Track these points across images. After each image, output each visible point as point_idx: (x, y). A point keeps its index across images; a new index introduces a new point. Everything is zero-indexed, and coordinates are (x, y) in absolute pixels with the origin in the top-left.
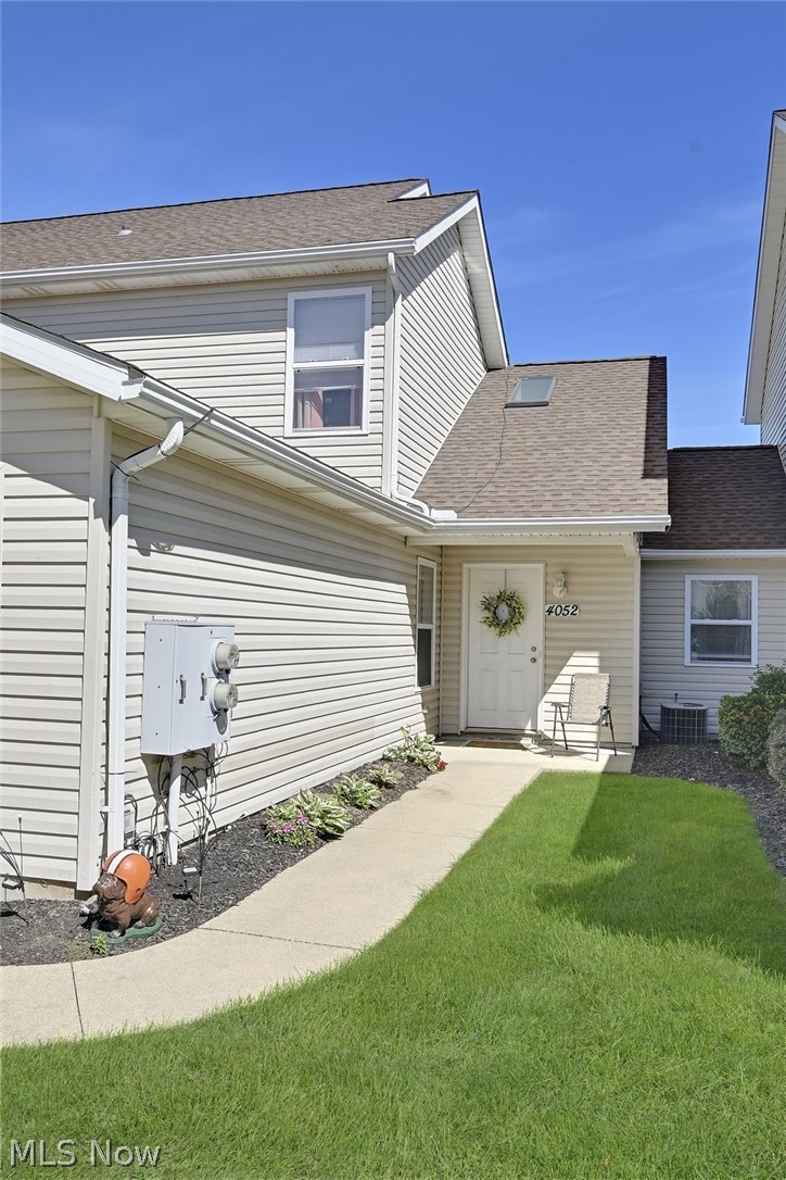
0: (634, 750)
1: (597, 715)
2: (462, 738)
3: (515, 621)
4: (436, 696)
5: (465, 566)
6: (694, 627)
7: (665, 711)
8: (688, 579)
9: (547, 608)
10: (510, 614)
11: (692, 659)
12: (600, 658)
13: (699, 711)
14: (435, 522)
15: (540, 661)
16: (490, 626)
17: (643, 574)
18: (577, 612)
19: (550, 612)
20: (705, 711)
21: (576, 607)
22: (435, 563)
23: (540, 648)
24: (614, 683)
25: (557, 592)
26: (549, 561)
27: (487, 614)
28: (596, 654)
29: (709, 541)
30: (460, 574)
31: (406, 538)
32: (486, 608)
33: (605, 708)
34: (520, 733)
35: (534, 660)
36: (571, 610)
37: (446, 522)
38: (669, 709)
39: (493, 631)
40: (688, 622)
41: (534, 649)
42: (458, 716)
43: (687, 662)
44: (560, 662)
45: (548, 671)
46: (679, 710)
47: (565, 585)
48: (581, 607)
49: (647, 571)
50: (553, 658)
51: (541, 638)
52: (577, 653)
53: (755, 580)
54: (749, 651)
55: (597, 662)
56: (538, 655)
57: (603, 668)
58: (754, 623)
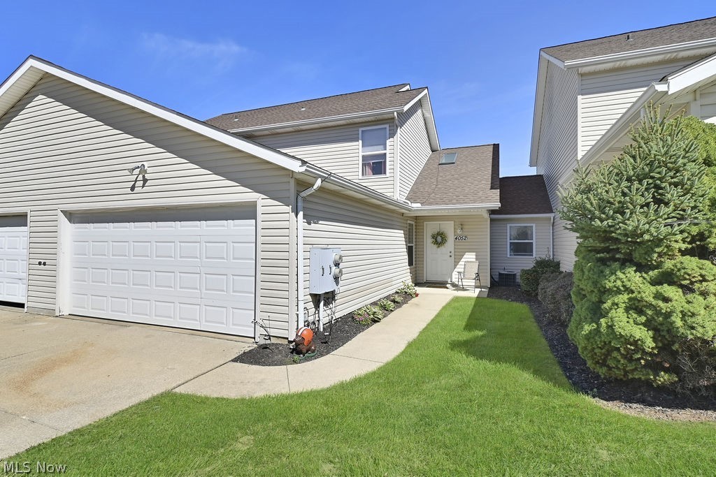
0: (488, 289)
1: (474, 276)
2: (425, 285)
3: (443, 242)
4: (415, 269)
5: (425, 223)
6: (511, 243)
7: (500, 274)
8: (508, 226)
9: (455, 237)
10: (441, 240)
11: (510, 255)
12: (476, 255)
13: (513, 274)
14: (413, 208)
15: (453, 256)
16: (435, 244)
18: (466, 239)
19: (456, 239)
20: (515, 274)
21: (466, 237)
22: (414, 222)
23: (453, 252)
24: (480, 264)
25: (459, 231)
26: (456, 220)
27: (433, 240)
28: (474, 254)
29: (516, 211)
30: (423, 226)
31: (403, 214)
32: (433, 238)
33: (477, 273)
34: (446, 283)
35: (451, 256)
36: (464, 238)
37: (417, 207)
38: (502, 274)
39: (435, 246)
40: (509, 241)
41: (450, 252)
42: (423, 277)
43: (508, 256)
44: (460, 257)
45: (456, 260)
46: (505, 274)
47: (462, 229)
48: (468, 237)
49: (492, 224)
50: (458, 255)
51: (453, 248)
52: (467, 254)
53: (534, 225)
54: (532, 252)
55: (474, 257)
56: (452, 254)
57: (477, 259)
58: (534, 241)
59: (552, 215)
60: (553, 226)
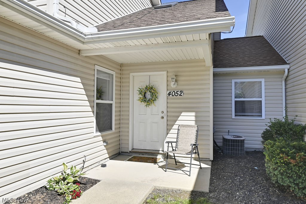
0: (210, 163)
1: (190, 148)
2: (130, 154)
3: (153, 99)
4: (118, 135)
5: (131, 74)
6: (236, 102)
7: (224, 140)
8: (233, 81)
9: (168, 92)
10: (151, 96)
11: (235, 115)
12: (196, 116)
13: (241, 140)
14: (85, 35)
15: (165, 118)
16: (141, 102)
17: (214, 80)
18: (182, 94)
19: (169, 94)
20: (244, 140)
21: (181, 92)
22: (115, 72)
23: (165, 112)
24: (199, 129)
25: (173, 85)
26: (169, 70)
27: (141, 96)
28: (193, 114)
29: (243, 64)
30: (129, 78)
31: (79, 50)
32: (140, 93)
33: (194, 145)
34: (156, 153)
35: (163, 118)
36: (179, 93)
37: (91, 35)
38: (227, 139)
39: (144, 104)
40: (234, 100)
41: (163, 112)
42: (128, 144)
43: (233, 117)
44: (175, 119)
45: (169, 123)
46: (231, 140)
47: (176, 81)
48: (184, 92)
49: (216, 78)
50: (171, 116)
51: (166, 107)
52: (183, 114)
53: (263, 80)
54: (261, 112)
55: (194, 118)
56: (164, 115)
57: (196, 121)
58: (263, 100)
59: (286, 67)
60: (286, 80)
